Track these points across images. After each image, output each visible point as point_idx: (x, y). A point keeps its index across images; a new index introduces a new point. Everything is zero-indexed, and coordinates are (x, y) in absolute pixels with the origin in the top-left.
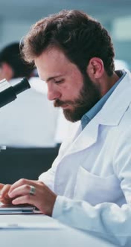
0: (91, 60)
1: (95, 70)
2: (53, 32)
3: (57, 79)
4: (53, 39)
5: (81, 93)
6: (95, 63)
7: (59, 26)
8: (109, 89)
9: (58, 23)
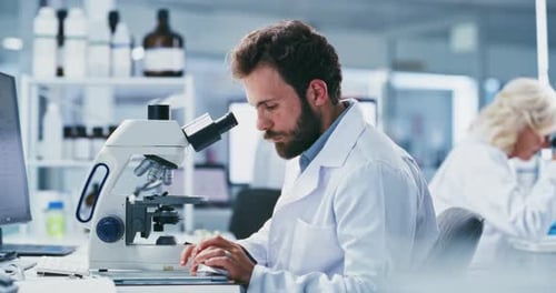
0: (312, 83)
1: (317, 94)
2: (267, 46)
3: (270, 104)
4: (266, 54)
5: (298, 123)
6: (317, 87)
7: (274, 38)
8: (333, 121)
9: (273, 34)
